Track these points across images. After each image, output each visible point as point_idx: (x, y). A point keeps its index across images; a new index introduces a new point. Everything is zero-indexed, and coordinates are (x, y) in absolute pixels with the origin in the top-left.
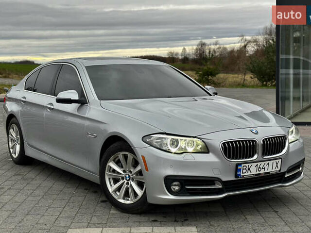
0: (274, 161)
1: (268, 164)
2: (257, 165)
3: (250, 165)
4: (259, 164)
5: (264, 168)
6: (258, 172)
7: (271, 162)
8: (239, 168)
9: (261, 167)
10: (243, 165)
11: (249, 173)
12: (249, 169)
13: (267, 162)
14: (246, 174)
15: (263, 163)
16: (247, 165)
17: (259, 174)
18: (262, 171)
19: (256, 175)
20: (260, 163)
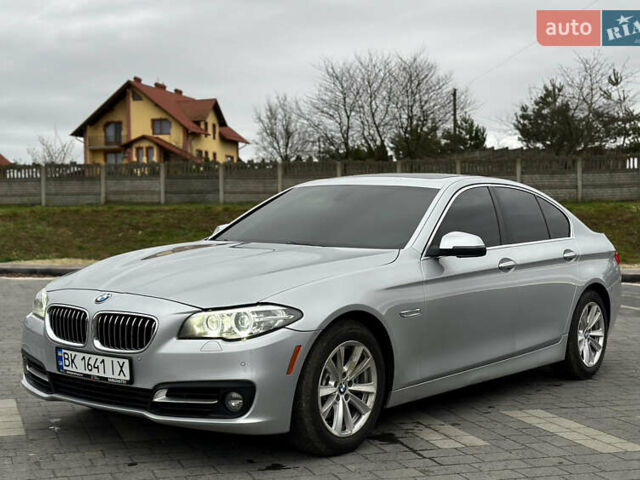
0: (115, 360)
1: (103, 361)
2: (84, 358)
3: (74, 353)
4: (87, 356)
5: (97, 368)
6: (87, 372)
7: (108, 360)
8: (60, 354)
9: (92, 362)
10: (64, 351)
11: (74, 370)
12: (73, 361)
13: (100, 358)
14: (69, 368)
15: (94, 357)
16: (69, 352)
17: (89, 376)
18: (94, 372)
19: (85, 375)
20: (90, 356)
